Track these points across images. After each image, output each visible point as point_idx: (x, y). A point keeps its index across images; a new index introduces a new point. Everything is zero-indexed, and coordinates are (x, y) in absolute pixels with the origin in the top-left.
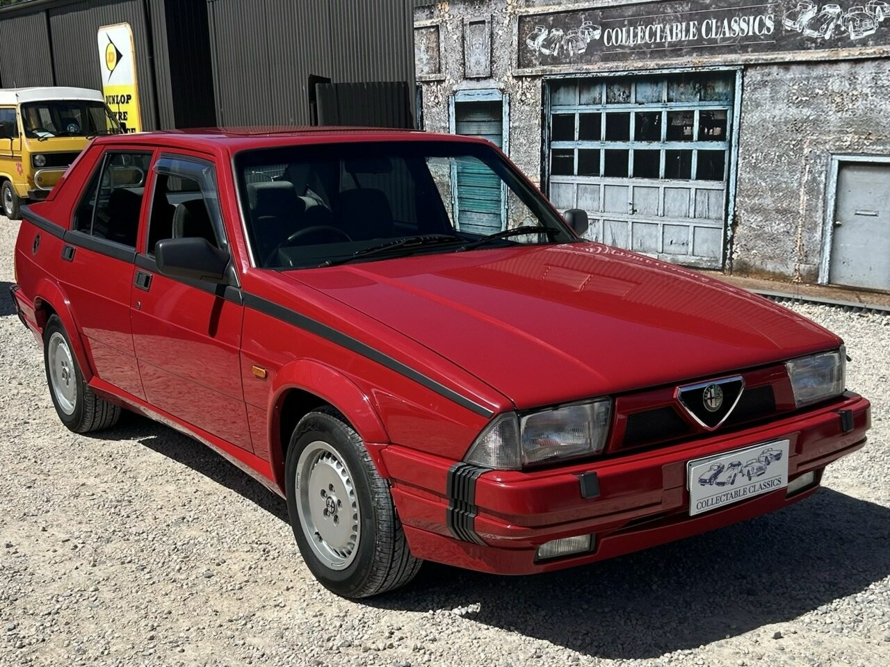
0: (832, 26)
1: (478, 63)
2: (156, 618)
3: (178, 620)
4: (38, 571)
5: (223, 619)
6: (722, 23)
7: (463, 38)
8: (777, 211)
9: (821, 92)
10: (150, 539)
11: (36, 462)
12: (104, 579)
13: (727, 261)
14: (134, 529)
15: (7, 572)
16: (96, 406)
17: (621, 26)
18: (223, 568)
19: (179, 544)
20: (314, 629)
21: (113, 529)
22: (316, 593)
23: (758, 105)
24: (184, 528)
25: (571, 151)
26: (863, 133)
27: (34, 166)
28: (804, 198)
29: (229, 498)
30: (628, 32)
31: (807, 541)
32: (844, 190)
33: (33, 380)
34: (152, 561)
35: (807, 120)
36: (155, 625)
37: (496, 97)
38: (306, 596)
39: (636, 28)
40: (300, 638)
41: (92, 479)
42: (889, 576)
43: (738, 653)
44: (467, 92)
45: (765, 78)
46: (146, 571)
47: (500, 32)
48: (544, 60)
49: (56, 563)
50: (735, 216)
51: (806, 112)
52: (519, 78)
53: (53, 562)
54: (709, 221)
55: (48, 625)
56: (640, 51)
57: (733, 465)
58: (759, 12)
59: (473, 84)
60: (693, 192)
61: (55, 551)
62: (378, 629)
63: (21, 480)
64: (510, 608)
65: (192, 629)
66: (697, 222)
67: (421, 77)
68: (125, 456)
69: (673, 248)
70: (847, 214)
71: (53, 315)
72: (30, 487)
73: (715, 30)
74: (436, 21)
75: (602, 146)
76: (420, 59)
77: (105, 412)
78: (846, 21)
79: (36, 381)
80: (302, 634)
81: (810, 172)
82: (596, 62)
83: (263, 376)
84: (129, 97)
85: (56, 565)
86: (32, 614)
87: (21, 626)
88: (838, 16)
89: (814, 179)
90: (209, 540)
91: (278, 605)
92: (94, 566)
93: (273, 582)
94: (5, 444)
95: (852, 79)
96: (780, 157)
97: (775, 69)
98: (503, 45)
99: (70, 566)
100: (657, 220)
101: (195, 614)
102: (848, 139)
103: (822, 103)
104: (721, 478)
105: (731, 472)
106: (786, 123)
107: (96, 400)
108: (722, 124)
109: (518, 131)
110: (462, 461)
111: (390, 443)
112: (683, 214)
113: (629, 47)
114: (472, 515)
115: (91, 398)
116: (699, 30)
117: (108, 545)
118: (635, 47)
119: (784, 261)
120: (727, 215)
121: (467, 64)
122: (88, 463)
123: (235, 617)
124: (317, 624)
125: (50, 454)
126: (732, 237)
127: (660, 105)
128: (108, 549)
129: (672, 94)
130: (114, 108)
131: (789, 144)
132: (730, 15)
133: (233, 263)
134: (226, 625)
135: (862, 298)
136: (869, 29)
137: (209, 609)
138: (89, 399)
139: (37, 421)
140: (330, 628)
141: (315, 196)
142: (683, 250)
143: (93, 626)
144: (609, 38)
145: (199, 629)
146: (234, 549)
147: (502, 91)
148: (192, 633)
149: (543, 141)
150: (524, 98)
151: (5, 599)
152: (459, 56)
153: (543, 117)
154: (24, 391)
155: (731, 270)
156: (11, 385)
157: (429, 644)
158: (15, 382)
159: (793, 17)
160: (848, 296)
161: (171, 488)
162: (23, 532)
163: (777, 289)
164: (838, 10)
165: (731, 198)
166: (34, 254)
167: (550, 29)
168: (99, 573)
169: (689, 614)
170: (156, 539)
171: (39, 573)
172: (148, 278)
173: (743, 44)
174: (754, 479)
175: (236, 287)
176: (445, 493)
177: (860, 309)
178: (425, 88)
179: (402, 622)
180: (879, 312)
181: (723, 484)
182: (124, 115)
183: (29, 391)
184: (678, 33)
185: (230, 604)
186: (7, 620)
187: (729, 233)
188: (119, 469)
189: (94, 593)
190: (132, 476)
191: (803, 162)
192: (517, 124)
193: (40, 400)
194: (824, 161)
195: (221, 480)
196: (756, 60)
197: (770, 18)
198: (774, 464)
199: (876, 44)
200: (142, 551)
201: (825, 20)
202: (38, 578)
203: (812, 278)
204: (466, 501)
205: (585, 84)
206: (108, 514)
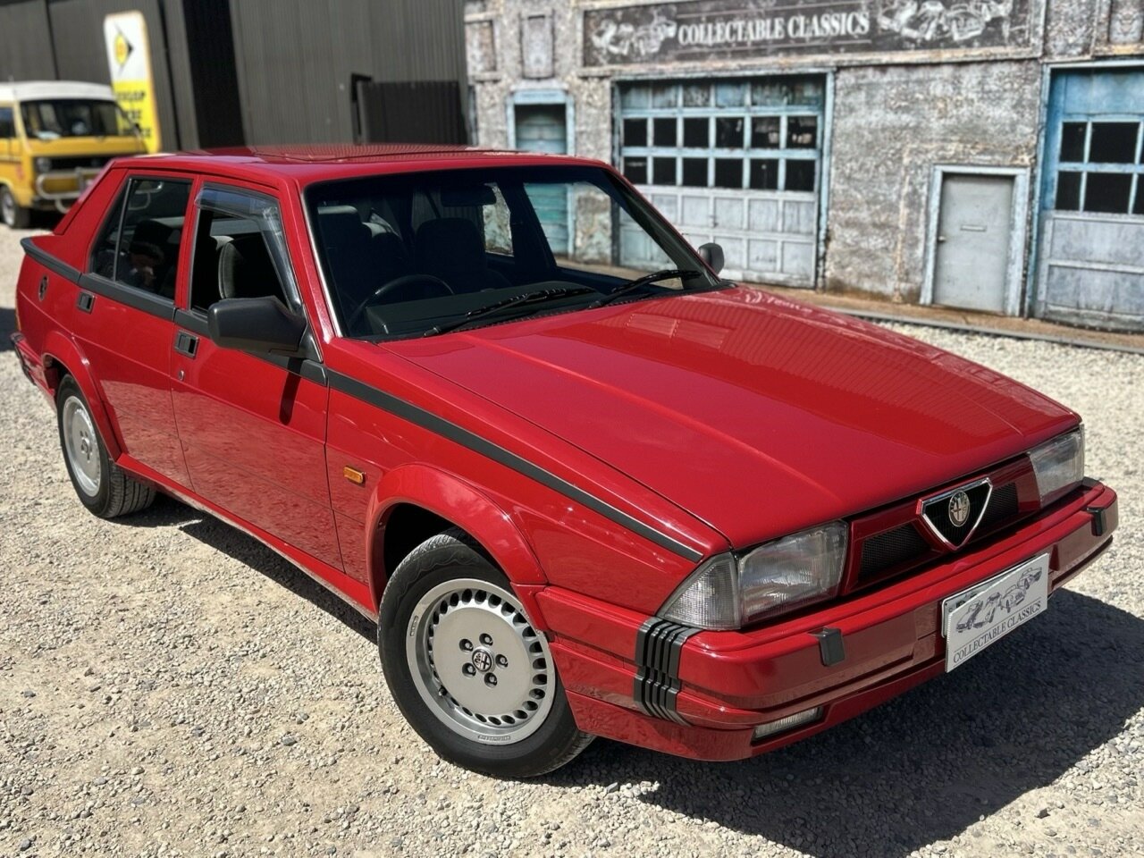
0: (933, 25)
1: (538, 61)
2: (226, 819)
3: (255, 821)
4: (61, 742)
5: (316, 819)
6: (811, 20)
7: (521, 33)
8: (875, 225)
9: (921, 97)
10: (207, 683)
11: (51, 563)
12: (150, 754)
13: (820, 280)
14: (183, 666)
15: (17, 745)
16: (125, 488)
17: (698, 21)
18: (308, 728)
19: (245, 690)
20: (442, 830)
21: (156, 669)
22: (435, 767)
23: (852, 110)
24: (250, 664)
25: (644, 159)
26: (968, 142)
27: (37, 170)
28: (904, 211)
29: (303, 614)
30: (706, 29)
31: (1025, 656)
32: (948, 204)
33: (44, 443)
34: (212, 718)
35: (906, 127)
36: (226, 832)
37: (559, 99)
38: (424, 773)
39: (714, 25)
40: (427, 849)
41: (125, 586)
42: (1142, 709)
43: (1003, 845)
44: (527, 94)
45: (861, 81)
46: (205, 737)
47: (563, 28)
48: (613, 59)
49: (84, 727)
50: (828, 230)
51: (906, 118)
52: (585, 78)
53: (79, 725)
54: (799, 236)
55: (77, 837)
56: (721, 51)
57: (992, 599)
58: (852, 8)
59: (533, 85)
60: (781, 204)
61: (82, 707)
62: (529, 830)
63: (33, 592)
64: (693, 782)
65: (276, 838)
66: (785, 237)
67: (473, 77)
68: (163, 549)
69: (759, 265)
70: (952, 229)
71: (67, 375)
72: (45, 603)
73: (802, 28)
74: (489, 14)
75: (680, 153)
76: (473, 57)
77: (137, 494)
78: (949, 20)
79: (47, 443)
80: (428, 842)
81: (911, 183)
82: (671, 61)
83: (359, 480)
84: (143, 94)
85: (84, 731)
86: (54, 819)
87: (39, 841)
88: (940, 14)
89: (915, 192)
90: (284, 682)
91: (388, 791)
92: (135, 730)
93: (376, 749)
94: (12, 536)
95: (956, 83)
96: (877, 167)
97: (870, 72)
98: (566, 42)
99: (103, 730)
100: (741, 235)
101: (278, 810)
102: (952, 148)
103: (923, 109)
104: (980, 618)
105: (990, 608)
106: (884, 130)
107: (125, 481)
108: (812, 130)
109: (584, 136)
110: (655, 616)
111: (548, 584)
112: (770, 228)
113: (707, 46)
114: (673, 691)
115: (119, 480)
116: (785, 28)
117: (153, 694)
118: (715, 45)
119: (882, 280)
120: (819, 229)
121: (526, 62)
122: (118, 563)
123: (332, 816)
124: (445, 823)
125: (69, 550)
126: (825, 254)
127: (743, 109)
128: (152, 700)
129: (757, 98)
130: (126, 106)
131: (887, 153)
132: (820, 12)
133: (310, 331)
134: (322, 828)
135: (970, 319)
136: (975, 29)
137: (295, 800)
138: (116, 480)
139: (51, 501)
140: (464, 829)
141: (382, 221)
142: (770, 266)
143: (139, 837)
144: (685, 35)
145: (286, 837)
146: (318, 696)
147: (567, 92)
148: (276, 845)
149: (613, 148)
150: (590, 100)
151: (16, 792)
152: (516, 53)
153: (613, 121)
154: (32, 458)
155: (824, 289)
156: (17, 450)
157: (601, 852)
158: (21, 446)
159: (890, 14)
160: (954, 318)
161: (226, 598)
162: (38, 676)
163: (874, 309)
164: (939, 7)
165: (823, 211)
166: (40, 300)
167: (618, 23)
168: (143, 742)
169: (923, 784)
170: (214, 683)
171: (62, 743)
172: (193, 342)
173: (834, 44)
174: (1013, 610)
175: (317, 361)
176: (633, 659)
177: (966, 332)
178: (478, 88)
179: (559, 815)
180: (987, 334)
181: (980, 624)
182: (137, 114)
183: (40, 457)
184: (762, 30)
185: (324, 791)
186: (19, 830)
187: (822, 249)
188: (157, 570)
189: (137, 778)
190: (174, 581)
191: (903, 172)
192: (583, 128)
193: (53, 470)
194: (926, 171)
195: (288, 584)
196: (850, 61)
197: (865, 16)
198: (1034, 585)
199: (982, 45)
200: (197, 703)
201: (926, 19)
202: (60, 753)
203: (913, 297)
204: (664, 671)
205: (660, 86)
206: (148, 643)
